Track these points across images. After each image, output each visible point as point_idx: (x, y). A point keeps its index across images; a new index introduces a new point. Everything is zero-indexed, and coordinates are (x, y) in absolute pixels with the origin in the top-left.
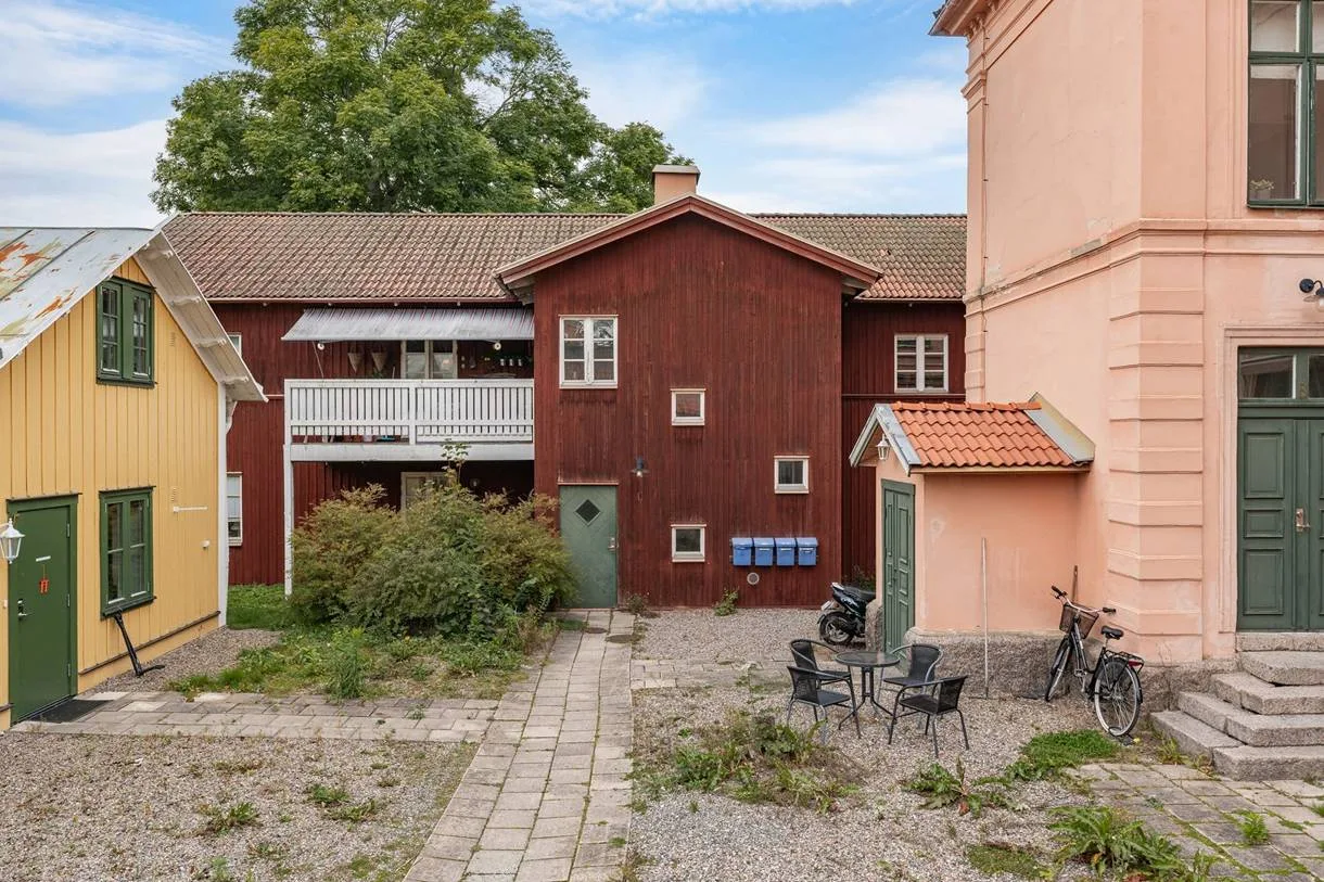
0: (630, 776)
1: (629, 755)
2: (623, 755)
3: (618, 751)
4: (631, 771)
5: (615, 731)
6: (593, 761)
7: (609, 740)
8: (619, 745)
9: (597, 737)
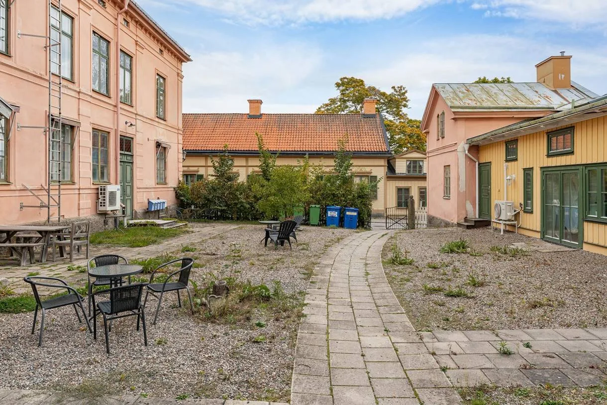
0: (306, 305)
1: (304, 316)
2: (308, 316)
3: (311, 319)
4: (304, 308)
5: (313, 336)
6: (328, 315)
7: (318, 329)
8: (310, 325)
9: (328, 333)
